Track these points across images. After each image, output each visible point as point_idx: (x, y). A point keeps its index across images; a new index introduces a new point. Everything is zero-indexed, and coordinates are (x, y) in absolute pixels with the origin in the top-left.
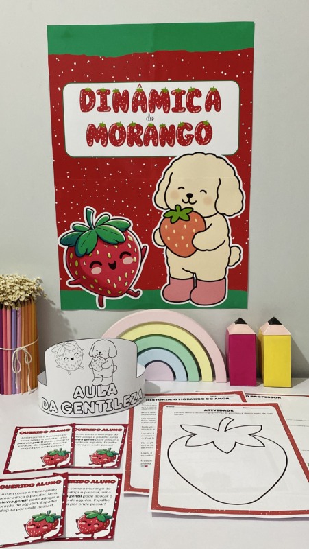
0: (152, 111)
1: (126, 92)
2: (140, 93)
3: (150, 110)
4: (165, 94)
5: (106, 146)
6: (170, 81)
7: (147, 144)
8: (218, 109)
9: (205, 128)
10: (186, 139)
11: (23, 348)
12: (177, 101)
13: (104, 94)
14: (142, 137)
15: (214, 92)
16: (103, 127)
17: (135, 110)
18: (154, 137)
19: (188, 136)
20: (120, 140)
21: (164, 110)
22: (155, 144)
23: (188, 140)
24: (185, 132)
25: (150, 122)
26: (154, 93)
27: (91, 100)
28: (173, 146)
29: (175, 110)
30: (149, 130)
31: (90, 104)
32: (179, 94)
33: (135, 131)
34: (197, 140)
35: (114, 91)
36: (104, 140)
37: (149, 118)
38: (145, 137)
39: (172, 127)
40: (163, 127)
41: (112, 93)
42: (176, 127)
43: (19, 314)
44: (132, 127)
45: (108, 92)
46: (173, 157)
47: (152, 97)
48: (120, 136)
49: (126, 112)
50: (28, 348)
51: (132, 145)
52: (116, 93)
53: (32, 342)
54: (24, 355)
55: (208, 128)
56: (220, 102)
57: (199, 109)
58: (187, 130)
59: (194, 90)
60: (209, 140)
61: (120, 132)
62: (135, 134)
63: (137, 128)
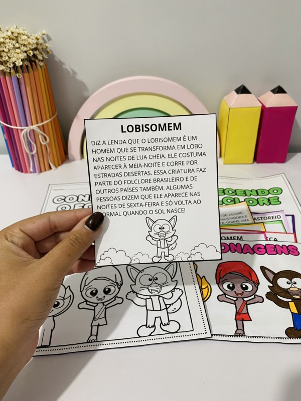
11: (35, 127)
43: (22, 81)
50: (43, 128)
53: (47, 120)
54: (38, 135)
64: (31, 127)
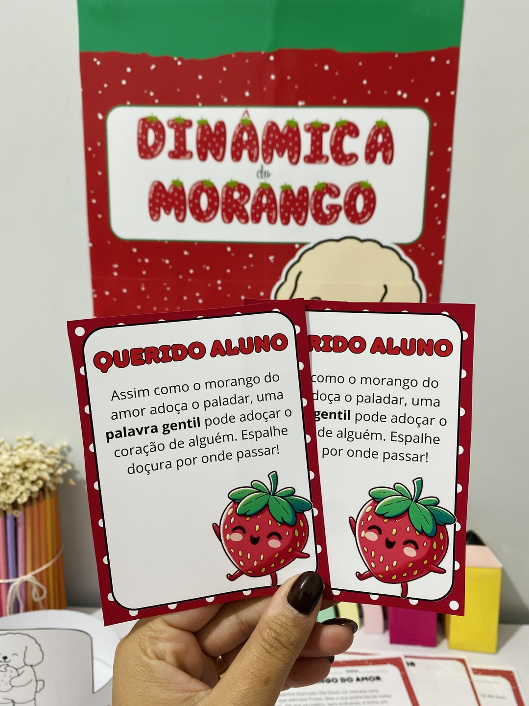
0: (268, 159)
1: (221, 126)
2: (247, 127)
3: (264, 159)
4: (293, 130)
5: (183, 220)
6: (303, 106)
7: (257, 220)
8: (388, 160)
9: (363, 193)
10: (327, 212)
11: (29, 577)
12: (313, 143)
13: (181, 127)
14: (248, 207)
15: (383, 129)
16: (178, 188)
17: (236, 157)
18: (271, 207)
19: (332, 207)
20: (208, 212)
21: (290, 158)
22: (271, 220)
23: (332, 215)
24: (327, 200)
25: (263, 181)
26: (272, 128)
27: (157, 137)
28: (303, 224)
29: (310, 160)
30: (261, 195)
31: (155, 146)
32: (317, 131)
33: (236, 195)
34: (348, 214)
35: (199, 122)
36: (180, 210)
37: (263, 173)
38: (253, 207)
39: (304, 190)
40: (287, 191)
41: (195, 126)
42: (311, 191)
44: (230, 188)
45: (189, 124)
46: (302, 245)
47: (268, 135)
48: (210, 204)
49: (221, 160)
50: (39, 577)
51: (230, 220)
52: (204, 127)
53: (47, 562)
54: (32, 588)
55: (369, 194)
56: (392, 148)
57: (354, 159)
58: (330, 195)
59: (345, 124)
60: (369, 214)
61: (209, 196)
62: (236, 201)
63: (239, 191)
64: (25, 578)
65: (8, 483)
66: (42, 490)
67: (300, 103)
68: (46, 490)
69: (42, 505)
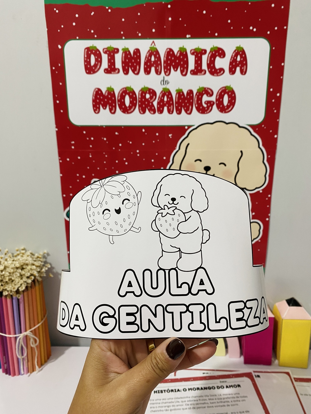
0: (168, 72)
1: (137, 51)
2: (154, 52)
3: (165, 73)
4: (183, 54)
5: (114, 113)
6: (189, 38)
7: (161, 112)
8: (243, 72)
9: (228, 93)
10: (205, 106)
11: (28, 333)
12: (196, 62)
13: (112, 53)
14: (155, 103)
15: (240, 52)
16: (111, 92)
17: (147, 72)
18: (169, 103)
19: (208, 102)
20: (130, 107)
21: (182, 72)
22: (170, 112)
23: (208, 107)
24: (205, 98)
25: (164, 86)
26: (170, 52)
27: (96, 60)
28: (190, 113)
29: (194, 73)
30: (163, 96)
31: (95, 65)
32: (199, 54)
33: (148, 96)
34: (218, 107)
35: (123, 49)
36: (112, 106)
37: (164, 82)
38: (158, 103)
39: (190, 92)
40: (180, 93)
41: (121, 52)
42: (195, 93)
44: (143, 92)
45: (117, 51)
46: (189, 127)
47: (167, 58)
48: (131, 102)
49: (138, 74)
50: (34, 332)
51: (144, 112)
52: (126, 52)
53: (38, 323)
54: (30, 339)
55: (232, 94)
56: (246, 64)
57: (222, 72)
58: (207, 95)
59: (217, 49)
60: (231, 107)
61: (130, 97)
62: (147, 100)
63: (150, 93)
64: (25, 333)
65: (13, 279)
66: (34, 281)
67: (188, 36)
68: (36, 281)
69: (33, 290)
